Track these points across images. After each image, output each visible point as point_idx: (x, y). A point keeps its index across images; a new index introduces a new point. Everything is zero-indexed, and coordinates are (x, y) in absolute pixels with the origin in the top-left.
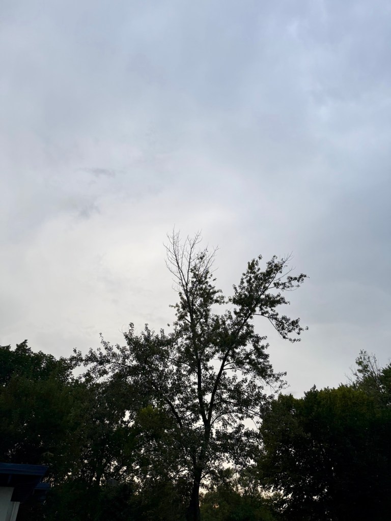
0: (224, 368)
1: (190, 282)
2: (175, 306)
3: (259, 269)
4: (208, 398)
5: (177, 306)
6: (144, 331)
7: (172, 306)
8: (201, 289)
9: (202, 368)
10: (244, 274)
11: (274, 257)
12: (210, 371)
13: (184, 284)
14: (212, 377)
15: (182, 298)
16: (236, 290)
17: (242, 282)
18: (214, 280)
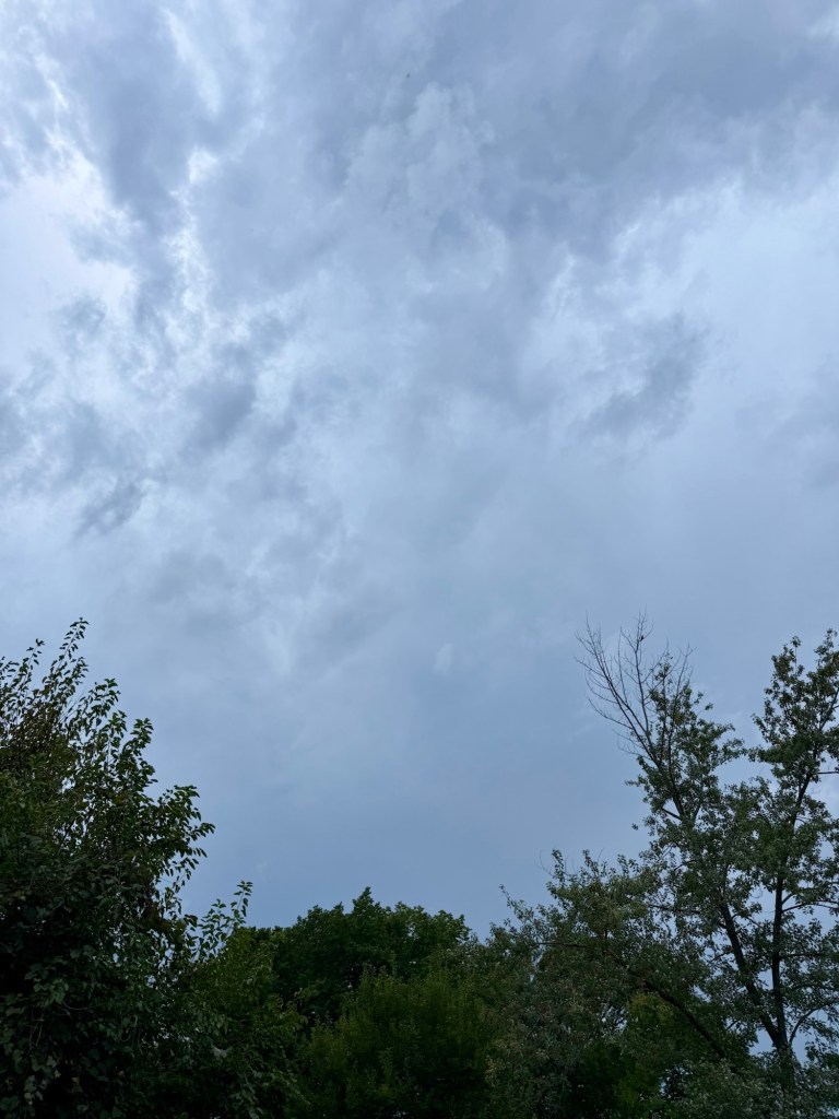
0: (784, 907)
1: (654, 727)
2: (637, 780)
3: (801, 669)
4: (765, 979)
5: (641, 781)
6: (585, 867)
7: (631, 783)
8: (684, 733)
9: (732, 914)
10: (769, 691)
11: (830, 632)
12: (756, 917)
13: (641, 732)
14: (761, 932)
15: (645, 767)
16: (762, 726)
17: (769, 711)
18: (707, 708)
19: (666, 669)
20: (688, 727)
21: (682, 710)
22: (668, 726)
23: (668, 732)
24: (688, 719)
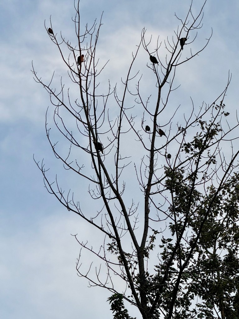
19: (210, 134)
20: (222, 254)
21: (219, 218)
22: (185, 245)
23: (181, 257)
24: (226, 239)
